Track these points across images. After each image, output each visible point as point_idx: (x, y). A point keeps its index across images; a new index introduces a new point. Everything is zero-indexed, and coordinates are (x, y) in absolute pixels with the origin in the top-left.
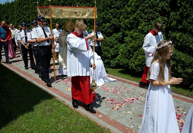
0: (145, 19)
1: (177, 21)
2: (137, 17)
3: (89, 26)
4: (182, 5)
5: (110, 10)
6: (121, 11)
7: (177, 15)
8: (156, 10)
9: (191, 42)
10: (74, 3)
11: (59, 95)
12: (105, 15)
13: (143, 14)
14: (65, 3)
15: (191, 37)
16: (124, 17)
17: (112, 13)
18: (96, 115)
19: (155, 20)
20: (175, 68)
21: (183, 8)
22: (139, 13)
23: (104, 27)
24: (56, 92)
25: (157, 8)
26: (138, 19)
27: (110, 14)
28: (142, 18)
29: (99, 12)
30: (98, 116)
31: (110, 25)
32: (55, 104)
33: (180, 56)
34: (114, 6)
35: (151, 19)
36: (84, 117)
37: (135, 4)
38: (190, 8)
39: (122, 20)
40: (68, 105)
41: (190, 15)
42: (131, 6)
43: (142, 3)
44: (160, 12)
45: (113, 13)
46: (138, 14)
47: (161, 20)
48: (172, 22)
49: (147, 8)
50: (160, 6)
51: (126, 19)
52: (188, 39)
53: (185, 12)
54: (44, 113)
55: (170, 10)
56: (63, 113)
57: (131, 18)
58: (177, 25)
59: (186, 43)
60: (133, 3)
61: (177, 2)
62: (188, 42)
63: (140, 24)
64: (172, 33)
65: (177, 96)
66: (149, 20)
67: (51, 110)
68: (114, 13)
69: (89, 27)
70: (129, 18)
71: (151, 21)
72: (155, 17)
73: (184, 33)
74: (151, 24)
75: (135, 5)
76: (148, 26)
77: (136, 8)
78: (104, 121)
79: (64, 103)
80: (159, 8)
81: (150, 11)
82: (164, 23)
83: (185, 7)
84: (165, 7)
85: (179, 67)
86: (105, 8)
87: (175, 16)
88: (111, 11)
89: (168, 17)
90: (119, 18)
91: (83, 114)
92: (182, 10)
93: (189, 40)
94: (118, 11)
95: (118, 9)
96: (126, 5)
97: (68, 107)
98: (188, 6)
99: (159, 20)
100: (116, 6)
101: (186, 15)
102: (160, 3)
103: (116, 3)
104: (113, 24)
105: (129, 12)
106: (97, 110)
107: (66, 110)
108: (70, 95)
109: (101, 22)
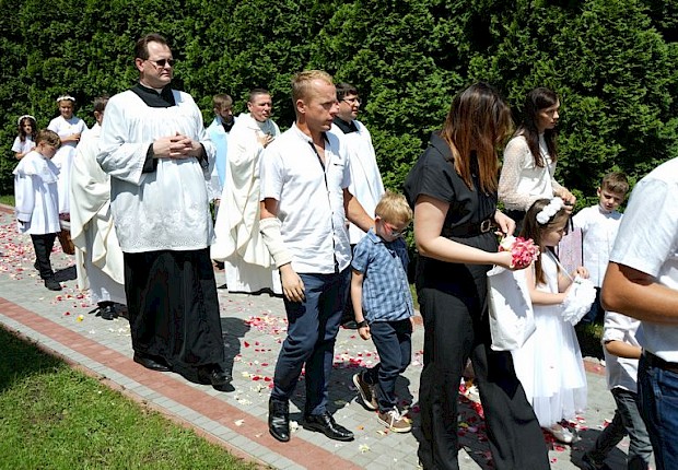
0: (387, 77)
2: (360, 69)
4: (504, 33)
5: (266, 42)
6: (306, 47)
7: (490, 66)
8: (421, 48)
10: (137, 17)
11: (87, 355)
12: (248, 61)
13: (382, 62)
14: (101, 14)
17: (274, 56)
18: (223, 420)
19: (423, 81)
21: (507, 41)
22: (367, 57)
24: (74, 346)
25: (428, 42)
26: (363, 78)
27: (268, 58)
28: (377, 74)
29: (229, 51)
30: (230, 425)
32: (71, 388)
34: (281, 29)
35: (407, 79)
36: (181, 430)
37: (353, 24)
38: (531, 42)
40: (120, 389)
41: (532, 66)
42: (341, 30)
43: (377, 21)
44: (435, 54)
45: (279, 53)
46: (363, 60)
49: (394, 41)
50: (436, 35)
53: (515, 57)
54: (25, 425)
55: (467, 48)
56: (100, 421)
57: (342, 75)
60: (346, 23)
61: (490, 24)
63: (372, 94)
66: (401, 83)
67: (52, 414)
68: (284, 56)
71: (409, 84)
72: (422, 72)
74: (408, 95)
75: (353, 30)
76: (398, 102)
77: (356, 38)
78: (253, 439)
79: (104, 382)
80: (432, 40)
81: (403, 49)
82: (451, 93)
83: (515, 41)
84: (452, 38)
86: (248, 36)
87: (484, 70)
88: (270, 46)
89: (463, 73)
91: (176, 421)
92: (505, 49)
94: (295, 49)
95: (295, 40)
96: (322, 27)
97: (118, 395)
98: (523, 36)
99: (435, 81)
100: (290, 29)
101: (520, 66)
102: (436, 24)
103: (288, 21)
104: (279, 92)
105: (335, 54)
106: (228, 401)
107: (112, 408)
108: (125, 353)
109: (238, 86)
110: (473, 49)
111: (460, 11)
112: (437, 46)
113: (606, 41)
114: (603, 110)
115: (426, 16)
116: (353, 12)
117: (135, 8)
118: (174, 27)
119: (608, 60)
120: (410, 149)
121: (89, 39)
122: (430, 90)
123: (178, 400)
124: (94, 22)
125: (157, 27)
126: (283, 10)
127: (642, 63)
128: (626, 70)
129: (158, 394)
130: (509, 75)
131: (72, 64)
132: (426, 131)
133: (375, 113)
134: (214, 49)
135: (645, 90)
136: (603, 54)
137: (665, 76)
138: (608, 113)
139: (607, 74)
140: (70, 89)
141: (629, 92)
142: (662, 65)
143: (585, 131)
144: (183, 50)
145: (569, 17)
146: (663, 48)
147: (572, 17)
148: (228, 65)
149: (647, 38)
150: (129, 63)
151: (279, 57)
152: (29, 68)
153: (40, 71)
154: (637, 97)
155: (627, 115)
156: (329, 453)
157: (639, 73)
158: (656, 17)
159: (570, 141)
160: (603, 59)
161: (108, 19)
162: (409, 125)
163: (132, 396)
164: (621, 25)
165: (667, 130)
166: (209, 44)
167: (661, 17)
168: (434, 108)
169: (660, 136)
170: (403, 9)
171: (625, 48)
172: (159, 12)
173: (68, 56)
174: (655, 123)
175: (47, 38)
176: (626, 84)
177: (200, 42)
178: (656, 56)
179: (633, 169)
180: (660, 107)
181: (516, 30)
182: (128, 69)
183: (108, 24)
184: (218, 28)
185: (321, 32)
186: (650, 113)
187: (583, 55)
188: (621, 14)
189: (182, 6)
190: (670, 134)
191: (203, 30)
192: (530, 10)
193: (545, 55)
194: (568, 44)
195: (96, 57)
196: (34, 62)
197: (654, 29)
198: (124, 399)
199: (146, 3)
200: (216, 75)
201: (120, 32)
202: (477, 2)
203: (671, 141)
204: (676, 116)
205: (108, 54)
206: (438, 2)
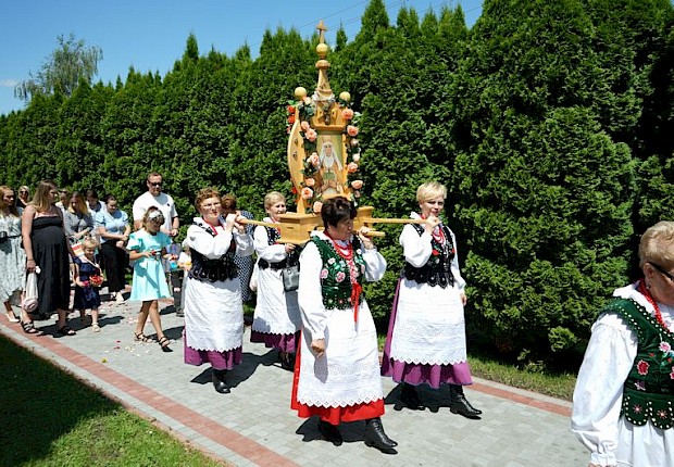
1: (473, 177)
3: (235, 189)
4: (483, 136)
7: (472, 161)
8: (416, 147)
9: (513, 233)
10: (191, 124)
11: (141, 400)
13: (384, 158)
14: (163, 122)
15: (512, 220)
18: (253, 458)
19: (418, 173)
20: (477, 306)
21: (485, 142)
22: (372, 155)
24: (131, 392)
25: (421, 142)
26: (369, 171)
28: (381, 167)
29: (262, 150)
33: (487, 272)
35: (405, 172)
37: (362, 129)
38: (505, 143)
40: (167, 430)
41: (506, 161)
43: (380, 127)
44: (427, 152)
48: (462, 179)
49: (394, 142)
50: (428, 137)
52: (506, 226)
53: (492, 155)
55: (453, 147)
56: (150, 458)
58: (474, 189)
59: (501, 236)
61: (471, 129)
62: (505, 233)
63: (377, 184)
64: (464, 209)
65: (487, 387)
66: (400, 175)
67: (111, 452)
69: (234, 191)
71: (406, 175)
72: (417, 166)
73: (495, 211)
74: (406, 185)
76: (398, 190)
77: (364, 140)
79: (154, 423)
80: (425, 141)
81: (402, 148)
83: (492, 142)
84: (441, 139)
85: (486, 302)
87: (467, 165)
89: (450, 167)
91: (213, 458)
92: (484, 148)
93: (506, 229)
97: (167, 435)
98: (498, 138)
99: (428, 173)
101: (496, 161)
102: (428, 129)
106: (258, 441)
107: (161, 446)
108: (172, 399)
109: (269, 178)
110: (458, 149)
111: (447, 119)
112: (429, 145)
113: (566, 142)
114: (567, 196)
115: (420, 122)
117: (190, 118)
118: (220, 132)
119: (568, 157)
121: (153, 141)
123: (216, 440)
124: (158, 129)
125: (207, 132)
127: (596, 158)
128: (583, 164)
129: (199, 434)
130: (487, 169)
131: (139, 161)
133: (380, 199)
134: (251, 149)
135: (599, 180)
136: (564, 152)
137: (615, 169)
138: (569, 198)
139: (568, 168)
140: (137, 181)
141: (586, 182)
142: (612, 160)
143: (552, 213)
144: (226, 150)
145: (535, 123)
146: (612, 147)
147: (537, 123)
148: (262, 161)
149: (598, 139)
150: (184, 160)
152: (105, 165)
153: (114, 167)
155: (585, 200)
157: (594, 166)
158: (605, 122)
159: (539, 221)
160: (564, 156)
161: (169, 127)
162: (407, 208)
163: (177, 436)
164: (577, 130)
165: (619, 212)
166: (247, 144)
167: (609, 123)
169: (614, 217)
170: (401, 117)
171: (582, 147)
172: (209, 120)
173: (136, 155)
174: (609, 206)
175: (121, 141)
176: (583, 175)
177: (240, 144)
178: (607, 153)
179: (593, 244)
180: (612, 193)
181: (493, 132)
182: (183, 165)
183: (168, 130)
184: (255, 133)
186: (604, 199)
187: (547, 153)
188: (576, 120)
189: (227, 116)
190: (621, 216)
191: (242, 134)
192: (503, 118)
193: (516, 153)
194: (535, 144)
195: (158, 156)
196: (110, 159)
197: (603, 132)
198: (171, 438)
199: (198, 114)
200: (252, 169)
201: (177, 136)
202: (461, 112)
203: (623, 221)
204: (625, 200)
205: (167, 154)
206: (429, 112)
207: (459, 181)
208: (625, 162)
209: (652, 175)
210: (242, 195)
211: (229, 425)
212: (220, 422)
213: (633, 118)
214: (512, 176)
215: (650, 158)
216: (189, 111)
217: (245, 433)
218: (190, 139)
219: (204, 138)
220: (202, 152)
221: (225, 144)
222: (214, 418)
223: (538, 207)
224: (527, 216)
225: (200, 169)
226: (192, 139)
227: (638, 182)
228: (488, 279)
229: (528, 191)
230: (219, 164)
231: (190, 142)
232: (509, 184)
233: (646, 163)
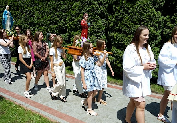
1: (114, 23)
2: (80, 19)
3: (38, 28)
4: (117, 9)
6: (66, 14)
9: (126, 40)
10: (21, 6)
11: (10, 96)
12: (51, 17)
15: (125, 36)
16: (69, 20)
17: (58, 16)
18: (47, 111)
19: (97, 22)
20: (115, 63)
21: (117, 12)
23: (52, 29)
24: (7, 93)
25: (97, 12)
27: (57, 17)
29: (46, 15)
31: (57, 26)
33: (118, 52)
34: (60, 9)
35: (92, 21)
36: (36, 114)
37: (78, 7)
38: (123, 12)
39: (68, 22)
40: (19, 104)
41: (124, 18)
42: (75, 9)
43: (84, 7)
44: (99, 15)
45: (59, 15)
46: (81, 17)
47: (101, 22)
48: (110, 24)
49: (89, 12)
50: (99, 10)
51: (71, 21)
52: (124, 38)
53: (119, 16)
55: (107, 13)
56: (14, 113)
58: (114, 27)
59: (122, 41)
60: (76, 7)
61: (113, 7)
62: (123, 40)
64: (111, 33)
65: (118, 87)
67: (1, 112)
68: (61, 16)
69: (37, 28)
70: (73, 20)
71: (93, 23)
72: (96, 20)
73: (120, 33)
75: (78, 9)
76: (90, 27)
78: (55, 116)
79: (15, 103)
80: (99, 11)
81: (91, 14)
82: (104, 25)
83: (119, 11)
84: (104, 11)
85: (118, 62)
86: (51, 11)
87: (112, 19)
88: (57, 13)
89: (107, 20)
90: (65, 21)
91: (35, 112)
92: (117, 13)
94: (63, 14)
95: (64, 12)
96: (70, 8)
97: (19, 106)
98: (121, 10)
99: (100, 22)
100: (62, 9)
101: (121, 18)
102: (99, 7)
103: (62, 7)
104: (60, 25)
105: (74, 15)
106: (49, 106)
107: (18, 110)
108: (21, 95)
109: (49, 24)
110: (109, 14)
111: (105, 4)
112: (100, 13)
113: (142, 11)
115: (97, 5)
116: (78, 5)
117: (21, 4)
118: (32, 9)
119: (142, 16)
120: (94, 39)
122: (98, 24)
123: (35, 107)
125: (27, 9)
126: (60, 4)
127: (151, 17)
128: (147, 18)
129: (30, 105)
130: (118, 20)
132: (98, 35)
134: (42, 14)
135: (152, 23)
137: (156, 20)
139: (142, 19)
141: (148, 24)
142: (156, 17)
144: (34, 15)
145: (132, 5)
146: (156, 13)
148: (46, 19)
149: (152, 10)
150: (20, 18)
151: (59, 16)
154: (150, 25)
156: (75, 118)
157: (150, 19)
158: (154, 5)
161: (14, 7)
162: (93, 33)
163: (23, 106)
164: (145, 7)
167: (155, 5)
168: (100, 29)
169: (156, 35)
170: (91, 3)
171: (147, 13)
172: (28, 5)
174: (154, 31)
176: (147, 22)
177: (39, 13)
178: (154, 15)
180: (156, 28)
181: (120, 8)
182: (20, 20)
183: (14, 8)
184: (43, 9)
185: (70, 10)
186: (153, 29)
187: (136, 15)
188: (145, 4)
189: (34, 3)
190: (158, 34)
191: (39, 9)
192: (123, 4)
193: (127, 15)
194: (132, 12)
197: (153, 8)
198: (21, 107)
199: (24, 2)
200: (43, 21)
201: (17, 10)
202: (110, 2)
203: (159, 36)
204: (159, 30)
205: (14, 16)
206: (100, 2)
207: (109, 24)
208: (160, 17)
209: (167, 22)
210: (40, 30)
211: (39, 102)
212: (36, 101)
213: (162, 4)
214: (125, 22)
215: (167, 16)
216: (20, 2)
217: (44, 104)
218: (21, 11)
219: (26, 11)
220: (26, 16)
221: (34, 13)
222: (34, 100)
223: (133, 32)
224: (130, 35)
225: (26, 21)
226: (22, 11)
227: (163, 24)
228: (118, 55)
229: (130, 27)
230: (32, 20)
231: (22, 12)
232: (125, 25)
233: (166, 18)
